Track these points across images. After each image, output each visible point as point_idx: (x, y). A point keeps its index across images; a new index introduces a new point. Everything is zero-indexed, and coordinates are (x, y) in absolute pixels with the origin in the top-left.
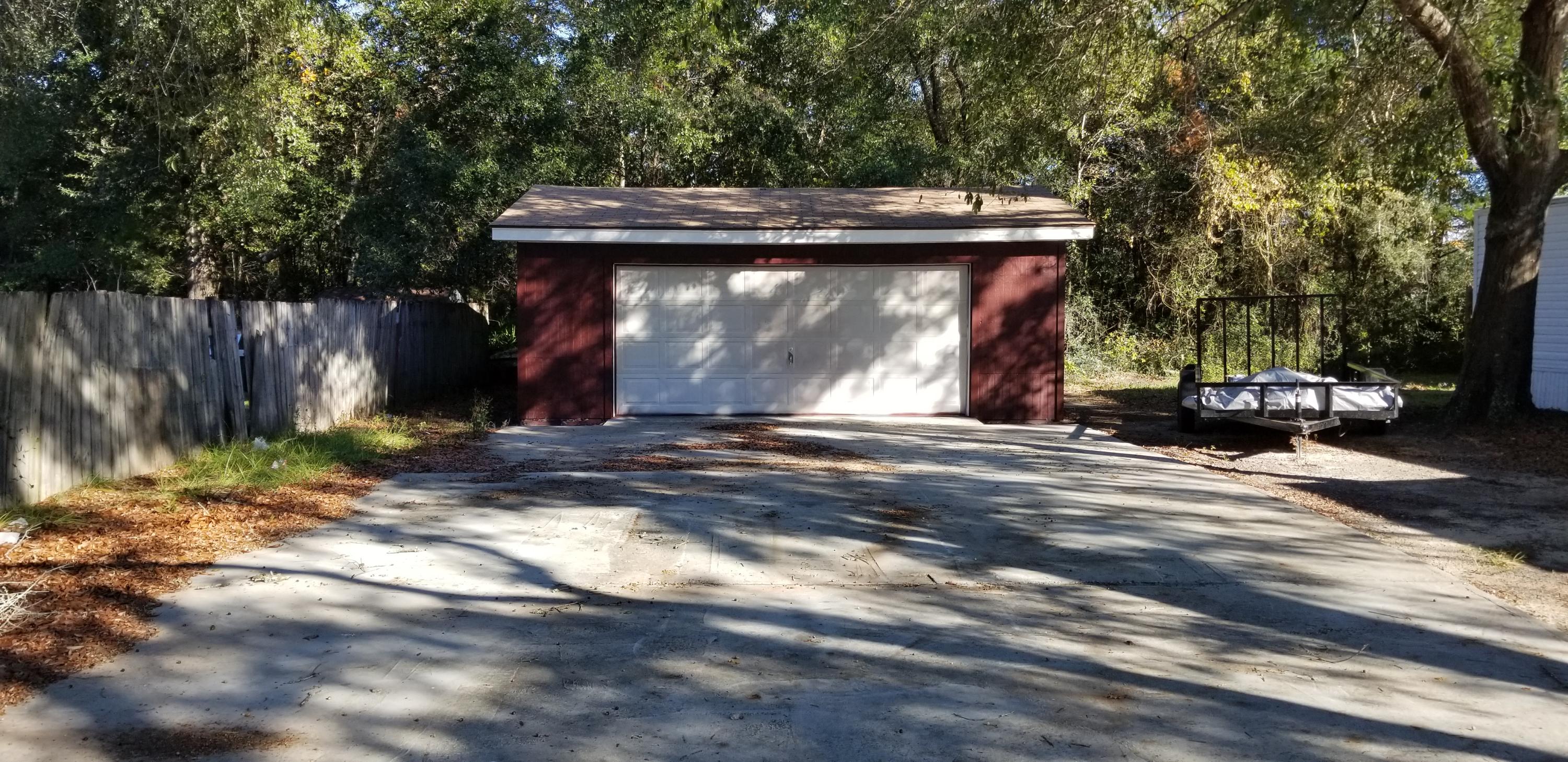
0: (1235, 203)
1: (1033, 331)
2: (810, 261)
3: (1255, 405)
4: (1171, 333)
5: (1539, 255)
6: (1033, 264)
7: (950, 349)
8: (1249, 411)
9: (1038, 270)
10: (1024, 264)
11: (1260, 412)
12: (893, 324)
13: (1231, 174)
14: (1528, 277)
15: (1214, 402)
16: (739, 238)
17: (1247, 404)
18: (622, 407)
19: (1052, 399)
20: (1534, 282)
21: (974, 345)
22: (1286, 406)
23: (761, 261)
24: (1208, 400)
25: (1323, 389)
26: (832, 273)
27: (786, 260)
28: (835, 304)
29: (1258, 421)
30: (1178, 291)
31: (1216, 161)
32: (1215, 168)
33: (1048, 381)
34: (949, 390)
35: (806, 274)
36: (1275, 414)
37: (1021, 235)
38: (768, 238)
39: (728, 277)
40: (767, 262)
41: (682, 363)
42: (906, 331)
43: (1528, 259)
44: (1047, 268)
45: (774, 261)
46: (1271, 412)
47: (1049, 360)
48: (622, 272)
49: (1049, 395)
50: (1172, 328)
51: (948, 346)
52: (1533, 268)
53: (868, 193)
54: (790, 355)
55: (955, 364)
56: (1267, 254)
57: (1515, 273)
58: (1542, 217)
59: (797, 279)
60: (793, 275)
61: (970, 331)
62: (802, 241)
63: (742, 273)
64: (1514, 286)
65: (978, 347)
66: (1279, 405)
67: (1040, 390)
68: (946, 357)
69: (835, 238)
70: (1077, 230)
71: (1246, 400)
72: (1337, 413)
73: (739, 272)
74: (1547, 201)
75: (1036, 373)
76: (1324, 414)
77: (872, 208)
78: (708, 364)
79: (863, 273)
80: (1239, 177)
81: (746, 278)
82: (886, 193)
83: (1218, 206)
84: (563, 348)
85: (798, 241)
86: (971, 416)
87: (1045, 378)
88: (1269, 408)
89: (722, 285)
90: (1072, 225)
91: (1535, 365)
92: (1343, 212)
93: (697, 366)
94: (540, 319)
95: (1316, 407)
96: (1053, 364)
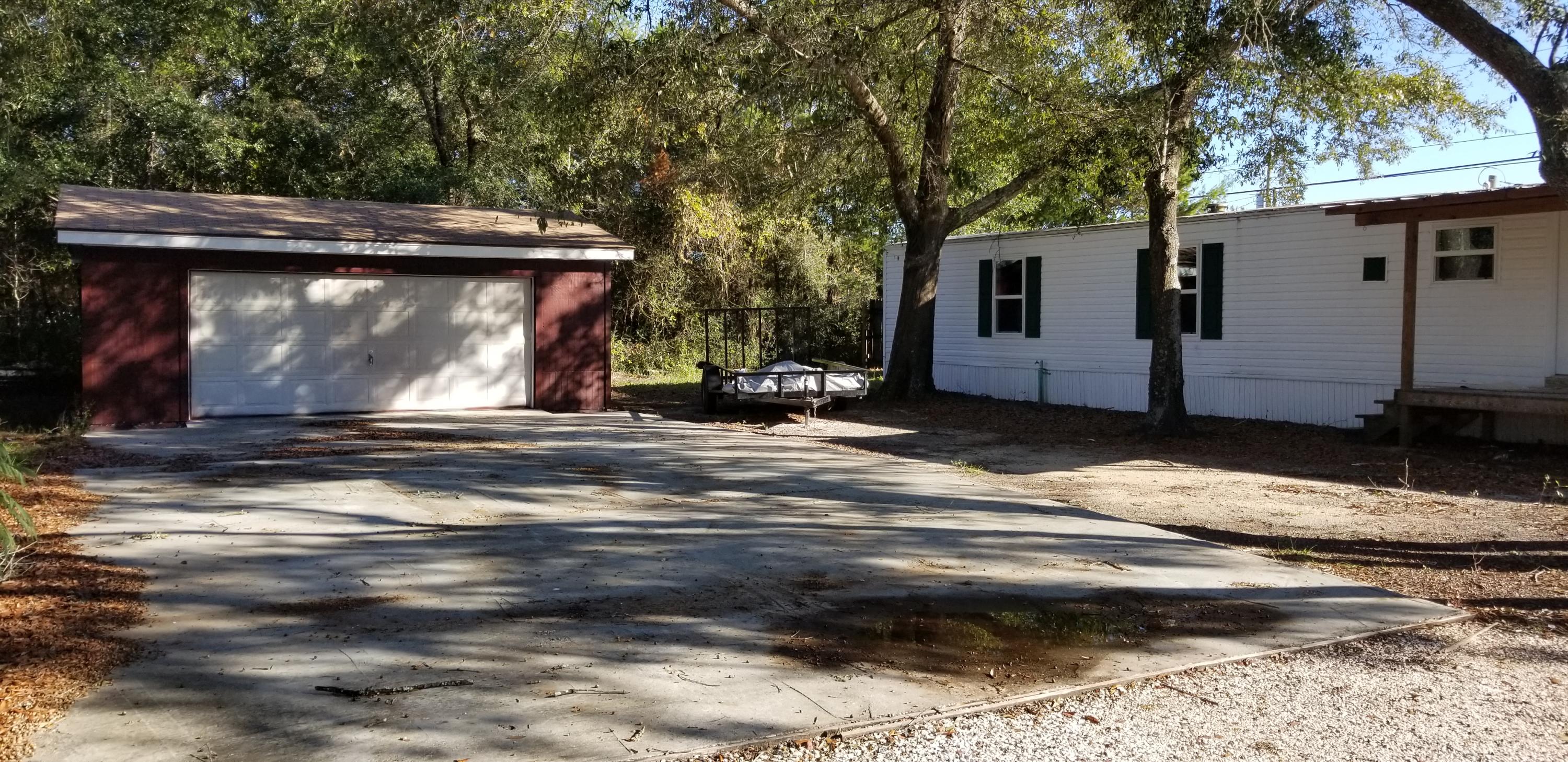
0: (701, 232)
1: (585, 336)
2: (389, 271)
3: (775, 389)
4: (648, 338)
5: (936, 281)
6: (585, 279)
7: (516, 351)
8: (771, 393)
9: (588, 285)
10: (577, 278)
11: (778, 394)
12: (464, 331)
13: (697, 206)
14: (930, 297)
15: (747, 388)
16: (322, 249)
17: (770, 388)
18: (198, 410)
19: (601, 392)
20: (934, 299)
21: (538, 347)
22: (796, 389)
23: (341, 270)
24: (742, 386)
25: (819, 376)
26: (407, 283)
27: (367, 270)
28: (411, 311)
29: (777, 400)
30: (653, 302)
31: (687, 197)
32: (684, 202)
33: (598, 378)
34: (513, 390)
35: (385, 282)
36: (788, 395)
37: (574, 254)
38: (351, 248)
39: (307, 285)
40: (348, 271)
41: (257, 368)
42: (476, 337)
43: (929, 285)
44: (596, 283)
45: (354, 270)
46: (786, 393)
47: (598, 361)
48: (196, 278)
49: (598, 389)
50: (650, 334)
51: (514, 349)
52: (933, 290)
53: (420, 209)
54: (370, 357)
55: (521, 363)
56: (724, 275)
57: (923, 294)
58: (938, 255)
59: (375, 287)
60: (371, 284)
61: (533, 335)
62: (385, 253)
63: (322, 281)
64: (921, 303)
65: (541, 350)
66: (791, 388)
67: (591, 385)
68: (511, 357)
69: (417, 251)
70: (621, 252)
71: (768, 385)
72: (829, 393)
73: (317, 279)
74: (941, 242)
75: (588, 372)
76: (820, 394)
77: (434, 224)
78: (287, 368)
79: (439, 283)
80: (703, 210)
81: (325, 286)
82: (436, 210)
83: (688, 232)
84: (132, 355)
85: (380, 253)
86: (536, 408)
87: (596, 375)
88: (784, 390)
89: (299, 294)
90: (617, 248)
91: (935, 358)
92: (777, 242)
93: (274, 369)
94: (106, 325)
95: (816, 389)
96: (601, 364)
